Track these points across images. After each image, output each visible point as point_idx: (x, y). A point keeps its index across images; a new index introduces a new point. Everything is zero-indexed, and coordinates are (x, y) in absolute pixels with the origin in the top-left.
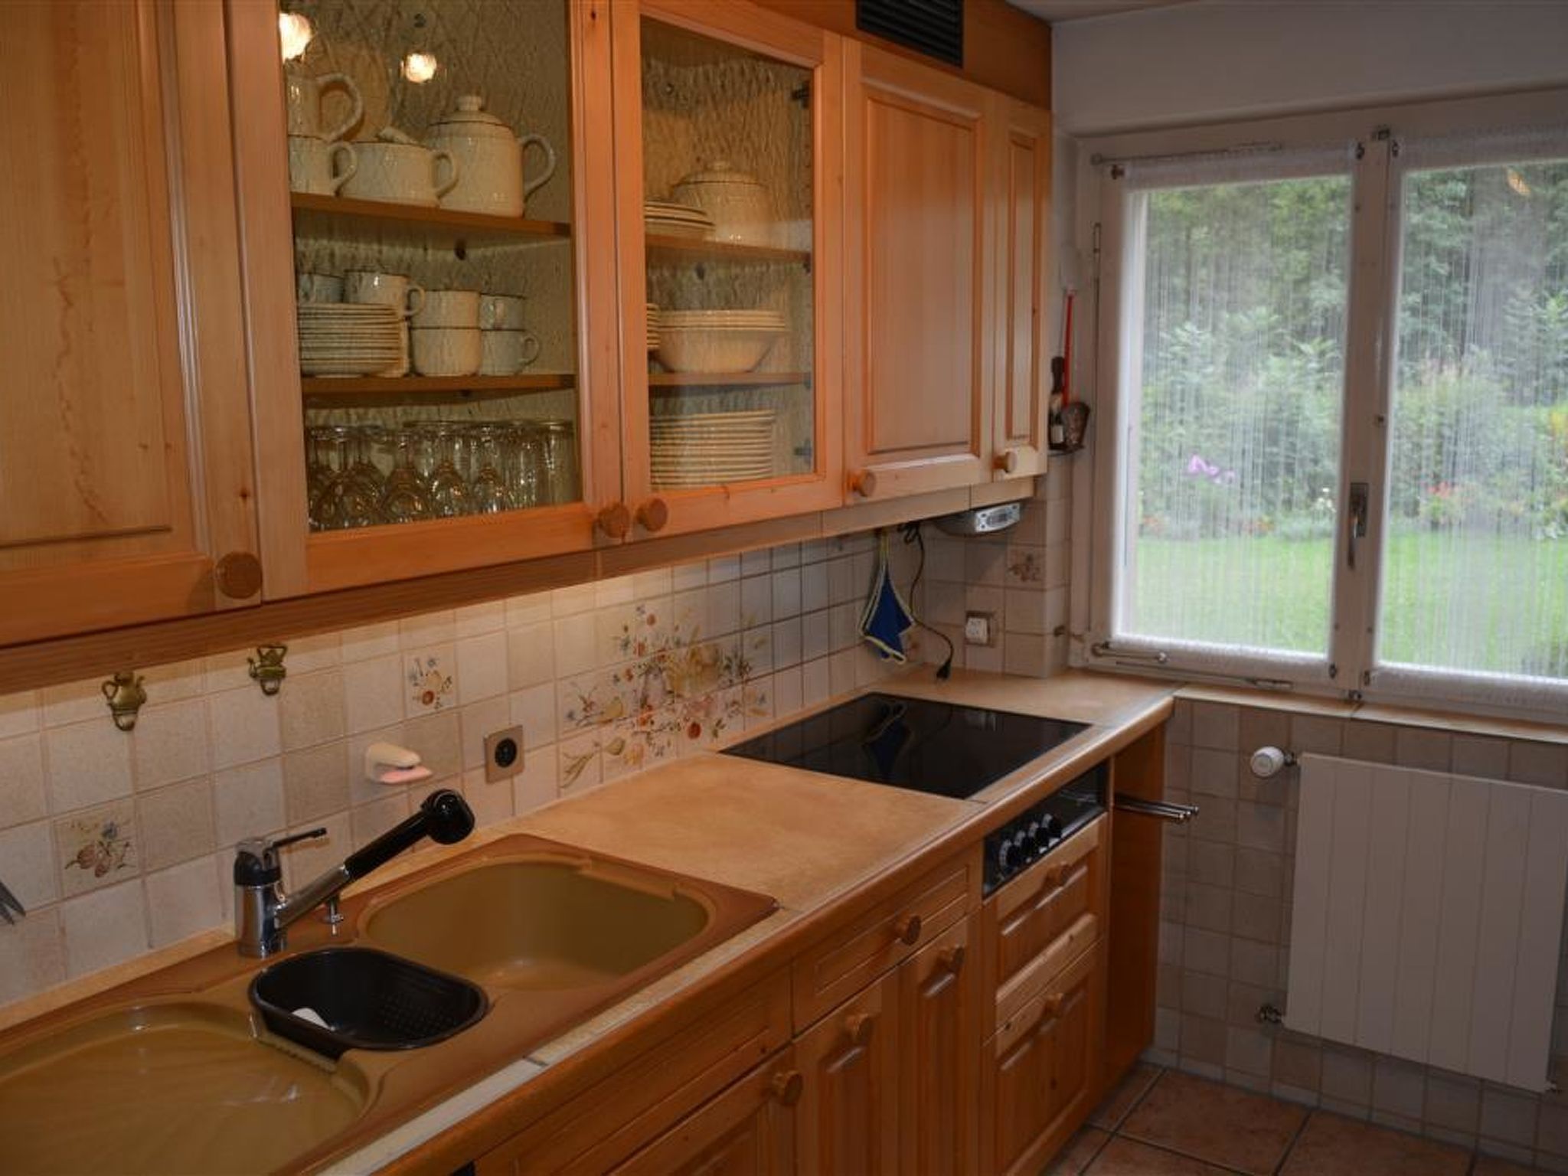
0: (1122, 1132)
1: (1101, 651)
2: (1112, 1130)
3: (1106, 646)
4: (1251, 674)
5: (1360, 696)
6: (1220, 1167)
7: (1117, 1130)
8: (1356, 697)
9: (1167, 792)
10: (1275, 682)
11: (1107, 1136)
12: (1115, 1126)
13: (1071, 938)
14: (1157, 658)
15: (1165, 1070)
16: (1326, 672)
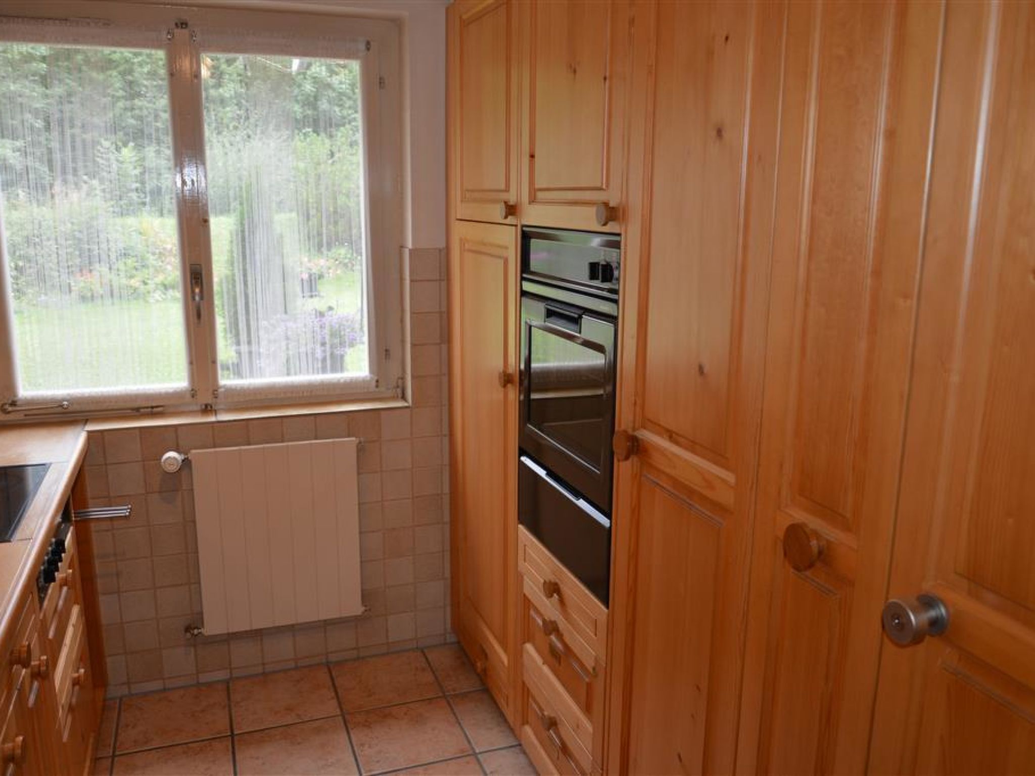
0: (117, 753)
1: (10, 409)
2: (111, 754)
3: (13, 404)
4: (136, 405)
5: (211, 407)
6: (198, 742)
7: (114, 752)
8: (209, 408)
9: (90, 501)
10: (152, 407)
11: (110, 760)
12: (111, 751)
13: (74, 626)
14: (62, 406)
15: (121, 699)
16: (188, 396)
